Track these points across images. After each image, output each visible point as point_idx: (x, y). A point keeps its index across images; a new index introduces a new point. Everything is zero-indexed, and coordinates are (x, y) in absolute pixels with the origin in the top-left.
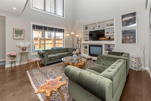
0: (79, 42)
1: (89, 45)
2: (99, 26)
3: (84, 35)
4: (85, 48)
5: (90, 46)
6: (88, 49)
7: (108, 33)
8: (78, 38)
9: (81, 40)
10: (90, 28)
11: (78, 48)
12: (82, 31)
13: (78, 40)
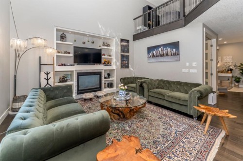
1: (78, 73)
3: (59, 52)
4: (60, 82)
7: (104, 55)
8: (40, 57)
9: (53, 65)
10: (75, 41)
11: (48, 85)
12: (55, 42)
13: (40, 64)
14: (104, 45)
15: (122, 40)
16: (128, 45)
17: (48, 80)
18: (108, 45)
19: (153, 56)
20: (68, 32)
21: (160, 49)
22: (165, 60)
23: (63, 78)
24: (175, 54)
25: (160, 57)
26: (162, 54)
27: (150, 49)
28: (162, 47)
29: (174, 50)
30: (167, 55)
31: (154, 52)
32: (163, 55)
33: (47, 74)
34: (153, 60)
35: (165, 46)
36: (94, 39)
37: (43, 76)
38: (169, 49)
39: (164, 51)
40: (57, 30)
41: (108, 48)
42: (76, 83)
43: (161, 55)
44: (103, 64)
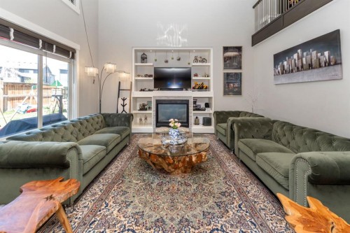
0: (123, 94)
1: (157, 101)
2: (179, 59)
3: (139, 76)
4: (141, 110)
5: (159, 102)
6: (152, 112)
7: (196, 75)
8: (120, 83)
9: (131, 90)
10: (156, 60)
11: (124, 112)
12: (134, 64)
13: (119, 90)
14: (196, 60)
15: (226, 49)
16: (241, 55)
17: (124, 106)
18: (204, 60)
19: (284, 72)
20: (148, 51)
21: (295, 56)
22: (306, 79)
23: (144, 105)
24: (328, 64)
25: (295, 74)
26: (300, 65)
27: (278, 58)
28: (299, 51)
29: (326, 53)
30: (310, 66)
31: (285, 63)
32: (302, 67)
33: (124, 100)
34: (283, 79)
35: (306, 46)
36: (181, 54)
37: (121, 102)
38: (314, 53)
39: (304, 59)
40: (136, 51)
41: (204, 64)
42: (155, 112)
43: (298, 68)
44: (194, 88)
